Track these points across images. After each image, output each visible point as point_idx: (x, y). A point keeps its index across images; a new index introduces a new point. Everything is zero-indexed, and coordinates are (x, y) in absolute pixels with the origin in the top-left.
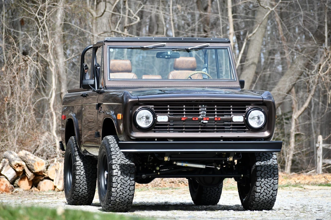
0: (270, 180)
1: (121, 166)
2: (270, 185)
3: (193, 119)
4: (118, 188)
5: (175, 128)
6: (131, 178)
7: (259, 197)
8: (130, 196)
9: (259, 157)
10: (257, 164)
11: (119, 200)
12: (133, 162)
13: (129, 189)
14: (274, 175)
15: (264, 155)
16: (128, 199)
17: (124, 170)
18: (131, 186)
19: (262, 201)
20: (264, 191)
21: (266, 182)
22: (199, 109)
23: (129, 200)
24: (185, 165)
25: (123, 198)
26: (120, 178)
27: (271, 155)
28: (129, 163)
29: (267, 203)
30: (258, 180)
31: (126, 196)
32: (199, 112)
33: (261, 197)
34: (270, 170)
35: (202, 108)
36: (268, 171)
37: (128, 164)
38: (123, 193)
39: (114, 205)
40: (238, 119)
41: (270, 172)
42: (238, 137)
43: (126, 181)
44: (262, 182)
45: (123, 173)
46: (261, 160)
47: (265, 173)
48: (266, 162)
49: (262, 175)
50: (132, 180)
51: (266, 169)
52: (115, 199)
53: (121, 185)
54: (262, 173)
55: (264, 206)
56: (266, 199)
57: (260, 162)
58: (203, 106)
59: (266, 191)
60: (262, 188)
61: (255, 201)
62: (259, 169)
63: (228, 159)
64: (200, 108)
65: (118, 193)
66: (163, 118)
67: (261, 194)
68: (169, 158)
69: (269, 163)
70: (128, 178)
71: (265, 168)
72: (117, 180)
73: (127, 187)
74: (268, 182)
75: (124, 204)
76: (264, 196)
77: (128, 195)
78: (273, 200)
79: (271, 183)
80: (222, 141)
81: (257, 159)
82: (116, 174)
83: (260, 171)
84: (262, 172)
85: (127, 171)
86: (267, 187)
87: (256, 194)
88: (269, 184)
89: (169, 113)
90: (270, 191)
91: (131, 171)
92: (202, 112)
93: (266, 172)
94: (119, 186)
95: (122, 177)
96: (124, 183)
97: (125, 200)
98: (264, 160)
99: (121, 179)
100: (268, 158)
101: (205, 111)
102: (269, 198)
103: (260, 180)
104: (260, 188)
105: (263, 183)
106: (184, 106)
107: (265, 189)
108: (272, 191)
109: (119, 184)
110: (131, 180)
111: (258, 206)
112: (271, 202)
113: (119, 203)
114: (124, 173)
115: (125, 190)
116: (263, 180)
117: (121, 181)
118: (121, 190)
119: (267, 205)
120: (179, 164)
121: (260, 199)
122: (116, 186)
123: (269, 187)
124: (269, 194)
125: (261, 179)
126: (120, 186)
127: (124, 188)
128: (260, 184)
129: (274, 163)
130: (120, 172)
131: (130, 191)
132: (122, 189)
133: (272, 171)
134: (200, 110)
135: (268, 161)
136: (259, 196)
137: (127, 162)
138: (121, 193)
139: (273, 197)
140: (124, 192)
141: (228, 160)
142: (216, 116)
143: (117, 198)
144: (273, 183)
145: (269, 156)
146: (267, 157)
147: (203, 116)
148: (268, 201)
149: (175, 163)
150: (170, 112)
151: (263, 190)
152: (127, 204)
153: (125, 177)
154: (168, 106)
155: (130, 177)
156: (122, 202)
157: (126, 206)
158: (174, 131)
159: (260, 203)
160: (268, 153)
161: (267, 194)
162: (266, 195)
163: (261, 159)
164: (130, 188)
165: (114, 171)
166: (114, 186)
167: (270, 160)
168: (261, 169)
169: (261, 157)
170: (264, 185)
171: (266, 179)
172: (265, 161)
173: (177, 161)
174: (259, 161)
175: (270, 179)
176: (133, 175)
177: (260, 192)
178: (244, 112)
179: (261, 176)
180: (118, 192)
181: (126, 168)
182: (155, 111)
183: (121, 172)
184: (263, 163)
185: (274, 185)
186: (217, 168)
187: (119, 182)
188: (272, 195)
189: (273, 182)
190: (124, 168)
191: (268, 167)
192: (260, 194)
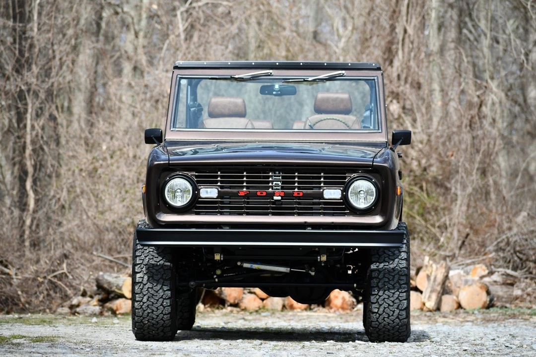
0: (394, 293)
1: (149, 268)
2: (393, 302)
3: (259, 194)
4: (144, 303)
5: (231, 208)
6: (164, 287)
7: (377, 321)
8: (164, 315)
9: (377, 256)
10: (373, 267)
11: (148, 321)
12: (168, 262)
13: (162, 305)
14: (400, 285)
15: (385, 253)
16: (162, 319)
17: (153, 274)
18: (164, 299)
19: (384, 327)
20: (384, 311)
21: (387, 297)
22: (268, 177)
23: (164, 321)
24: (255, 266)
25: (153, 318)
26: (146, 287)
27: (396, 252)
28: (162, 262)
29: (393, 330)
30: (373, 293)
31: (158, 316)
32: (268, 182)
33: (380, 320)
34: (394, 276)
35: (275, 176)
36: (389, 279)
37: (160, 265)
38: (153, 311)
39: (142, 328)
40: (332, 194)
41: (393, 280)
42: (333, 223)
43: (157, 292)
44: (380, 296)
45: (151, 279)
46: (380, 261)
47: (385, 282)
48: (387, 264)
49: (380, 284)
50: (167, 290)
51: (386, 276)
52: (142, 320)
53: (149, 297)
54: (379, 282)
55: (388, 335)
56: (389, 323)
57: (378, 264)
58: (277, 172)
59: (387, 310)
60: (381, 305)
61: (373, 327)
62: (375, 274)
63: (319, 258)
64: (272, 176)
65: (145, 311)
66: (209, 192)
67: (380, 315)
68: (222, 256)
69: (392, 266)
70: (159, 286)
71: (385, 274)
72: (142, 289)
73: (158, 300)
74: (389, 296)
75: (158, 329)
76: (385, 319)
77: (162, 313)
78: (401, 326)
79: (395, 298)
80: (309, 230)
81: (373, 260)
82: (141, 280)
83: (376, 278)
84: (380, 279)
85: (157, 275)
86: (389, 305)
87: (371, 315)
88: (392, 299)
89: (219, 184)
90: (394, 312)
91: (164, 275)
92: (274, 183)
93: (387, 280)
94: (145, 300)
95: (149, 285)
96: (153, 295)
97: (157, 322)
98: (384, 261)
99: (148, 288)
100: (391, 257)
101: (280, 181)
102: (393, 321)
103: (376, 293)
104: (376, 305)
105: (382, 298)
106: (245, 174)
107: (385, 308)
108: (397, 311)
109: (145, 295)
110: (165, 289)
111: (380, 335)
112: (399, 329)
113: (149, 326)
114: (153, 278)
115: (156, 305)
116: (381, 293)
117: (149, 292)
118: (150, 306)
119: (393, 334)
120: (246, 265)
121: (380, 323)
122: (140, 299)
123: (392, 304)
124: (392, 315)
125: (379, 291)
126: (148, 300)
127: (153, 303)
128: (377, 299)
129: (401, 266)
130: (146, 277)
131: (164, 307)
132: (151, 303)
133: (396, 279)
134: (270, 179)
135: (391, 263)
136: (377, 318)
137: (159, 260)
138: (150, 311)
139: (400, 320)
140: (155, 309)
141: (319, 260)
142: (296, 190)
143: (144, 318)
144: (397, 298)
145: (394, 254)
146: (389, 255)
147: (277, 189)
148: (394, 327)
149: (239, 264)
150: (221, 182)
151: (381, 309)
152: (162, 328)
153: (155, 284)
154: (219, 173)
155: (163, 285)
156: (153, 324)
157: (162, 331)
158: (231, 214)
159: (380, 329)
160: (393, 250)
161: (389, 316)
162: (388, 318)
163: (379, 259)
164: (163, 302)
165: (138, 275)
166: (137, 299)
167: (394, 260)
168: (379, 274)
169: (380, 256)
170: (383, 302)
171: (386, 292)
172: (386, 262)
173: (243, 261)
174: (376, 262)
175: (393, 291)
176: (168, 282)
177: (377, 313)
178: (343, 183)
179: (378, 286)
180: (145, 309)
181: (157, 270)
182: (197, 181)
183: (149, 278)
184: (382, 265)
185: (400, 301)
186: (310, 272)
187: (144, 293)
188: (398, 317)
189: (399, 296)
190: (154, 271)
191: (389, 271)
192: (378, 315)
